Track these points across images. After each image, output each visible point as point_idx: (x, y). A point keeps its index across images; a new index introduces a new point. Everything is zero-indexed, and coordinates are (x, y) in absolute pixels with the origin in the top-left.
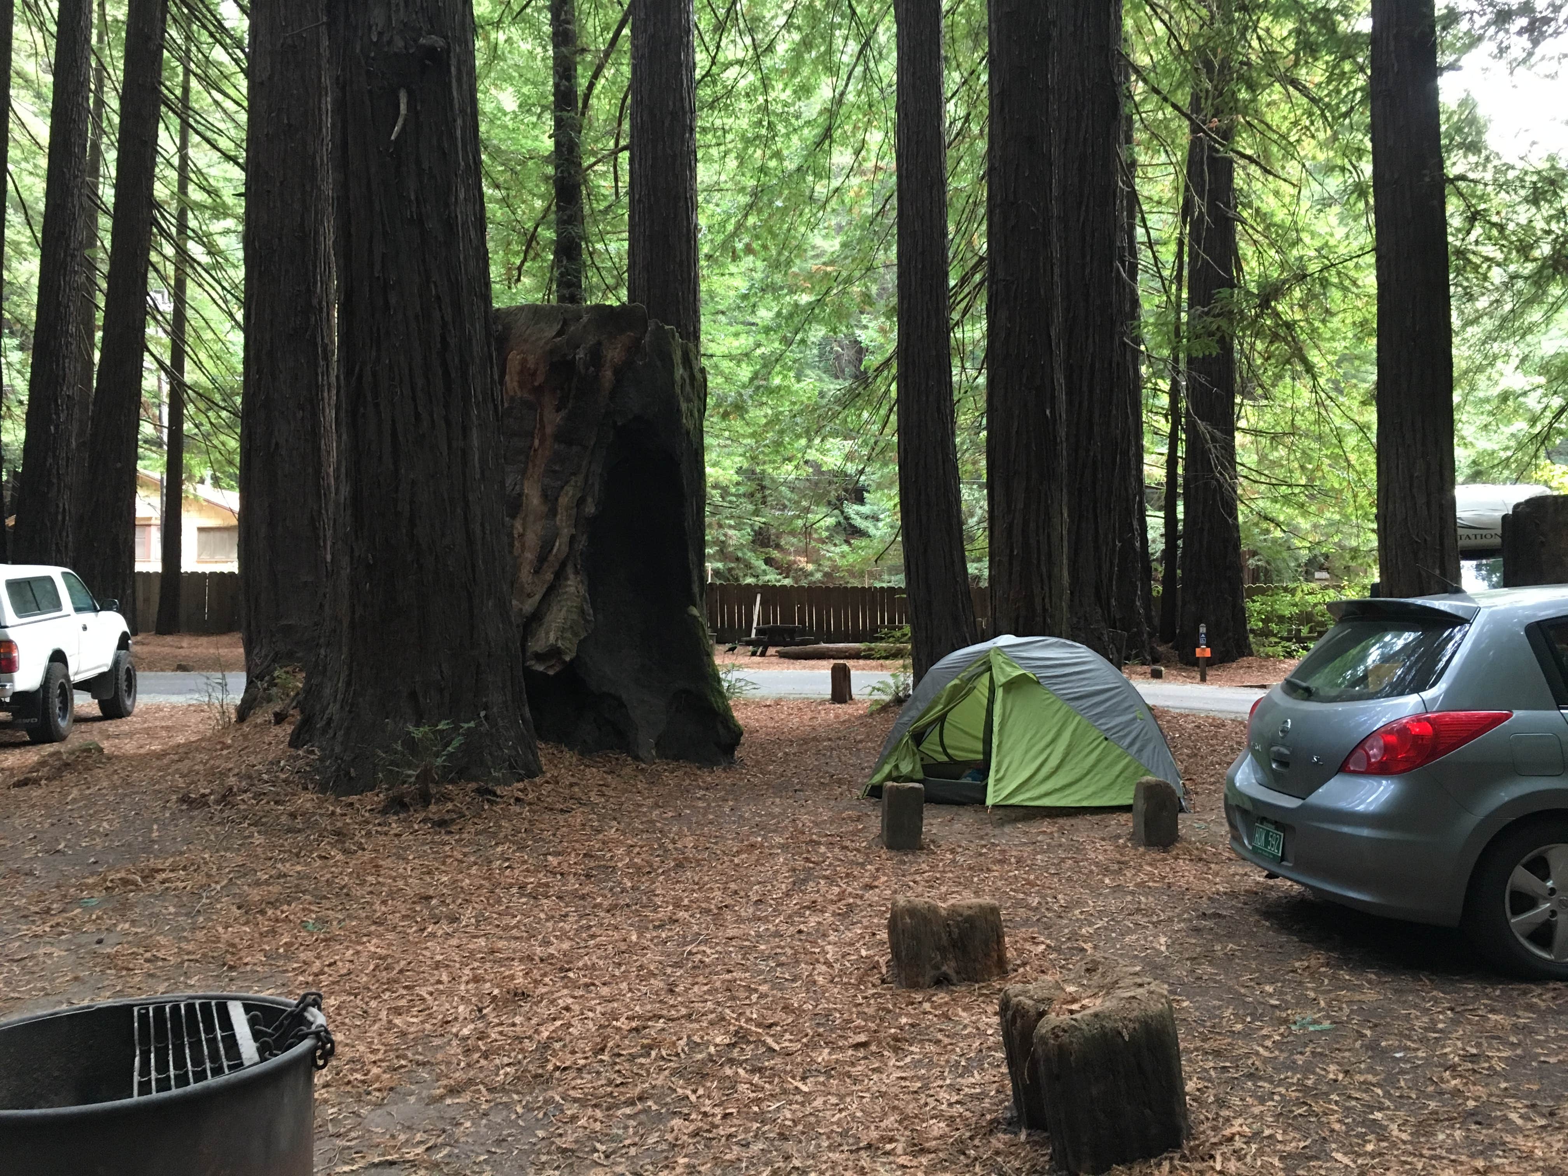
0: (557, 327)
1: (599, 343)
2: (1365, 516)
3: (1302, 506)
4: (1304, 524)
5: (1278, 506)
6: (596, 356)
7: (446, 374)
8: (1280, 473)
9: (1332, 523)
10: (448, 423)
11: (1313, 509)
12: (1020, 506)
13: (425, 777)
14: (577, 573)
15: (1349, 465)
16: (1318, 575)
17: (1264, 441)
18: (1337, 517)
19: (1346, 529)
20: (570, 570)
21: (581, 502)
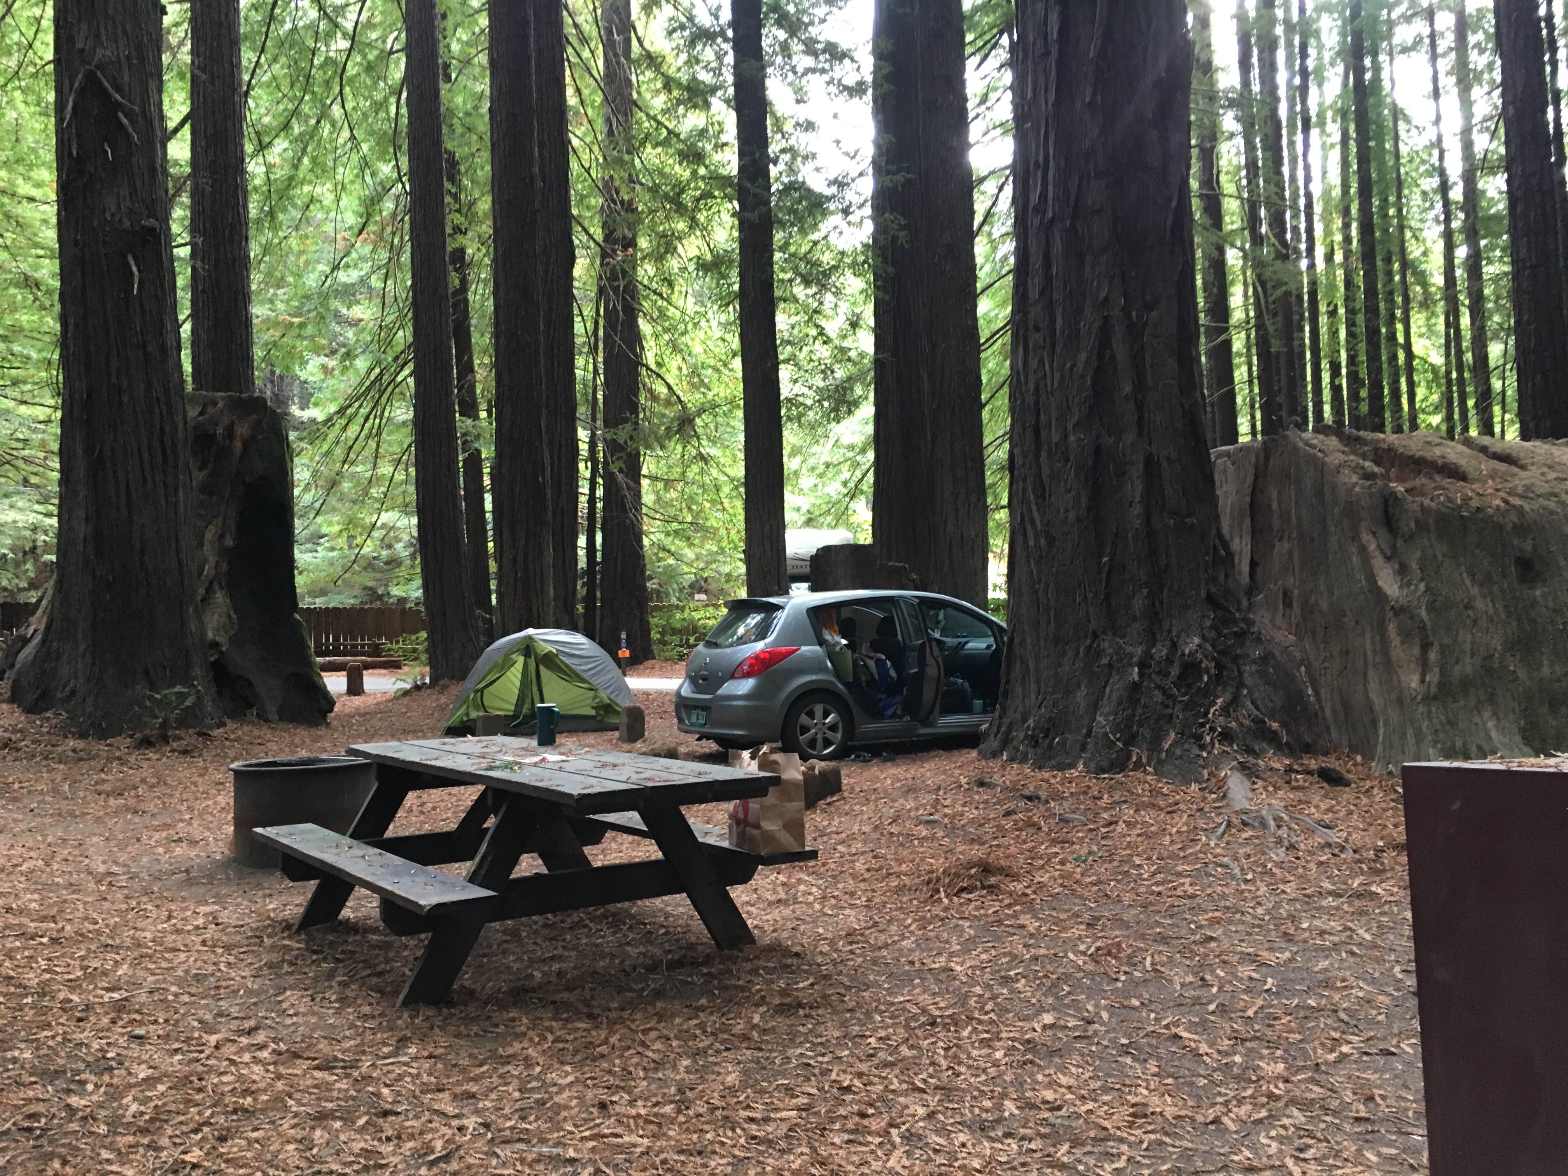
0: (198, 410)
1: (233, 423)
2: (735, 548)
3: (688, 539)
4: (689, 554)
5: (670, 539)
6: (230, 433)
7: (164, 451)
8: (672, 512)
9: (711, 553)
10: (165, 484)
11: (696, 542)
12: (522, 543)
13: (164, 725)
14: (221, 588)
15: (724, 509)
16: (697, 597)
17: (660, 485)
18: (715, 549)
19: (720, 558)
20: (216, 586)
21: (222, 537)
